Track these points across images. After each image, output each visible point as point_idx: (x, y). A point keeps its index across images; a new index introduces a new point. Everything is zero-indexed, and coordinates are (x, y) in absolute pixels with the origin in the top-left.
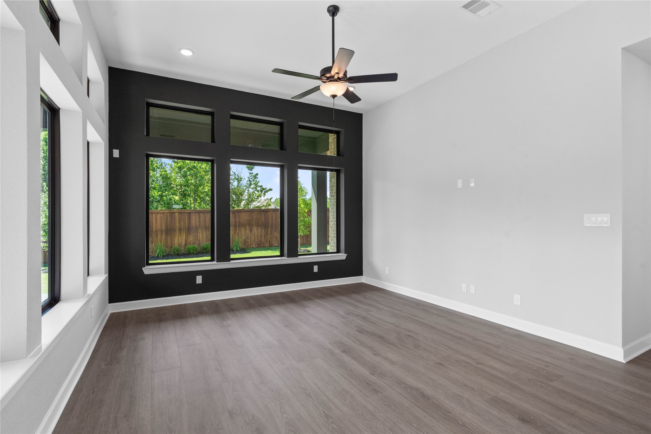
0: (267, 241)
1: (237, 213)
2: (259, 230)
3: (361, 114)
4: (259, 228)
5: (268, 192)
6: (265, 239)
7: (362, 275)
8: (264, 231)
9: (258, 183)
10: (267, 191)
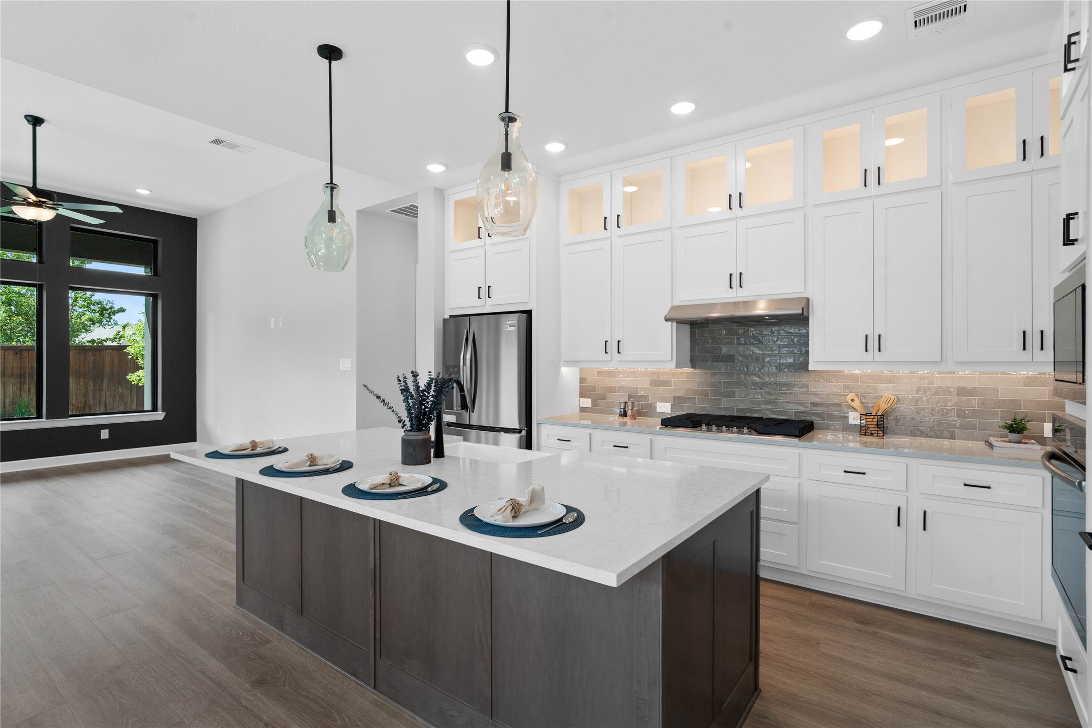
0: (100, 403)
1: (25, 353)
2: (82, 383)
3: (195, 220)
4: (82, 380)
5: (116, 315)
6: (94, 399)
7: (196, 441)
8: (92, 384)
9: (91, 297)
10: (114, 313)
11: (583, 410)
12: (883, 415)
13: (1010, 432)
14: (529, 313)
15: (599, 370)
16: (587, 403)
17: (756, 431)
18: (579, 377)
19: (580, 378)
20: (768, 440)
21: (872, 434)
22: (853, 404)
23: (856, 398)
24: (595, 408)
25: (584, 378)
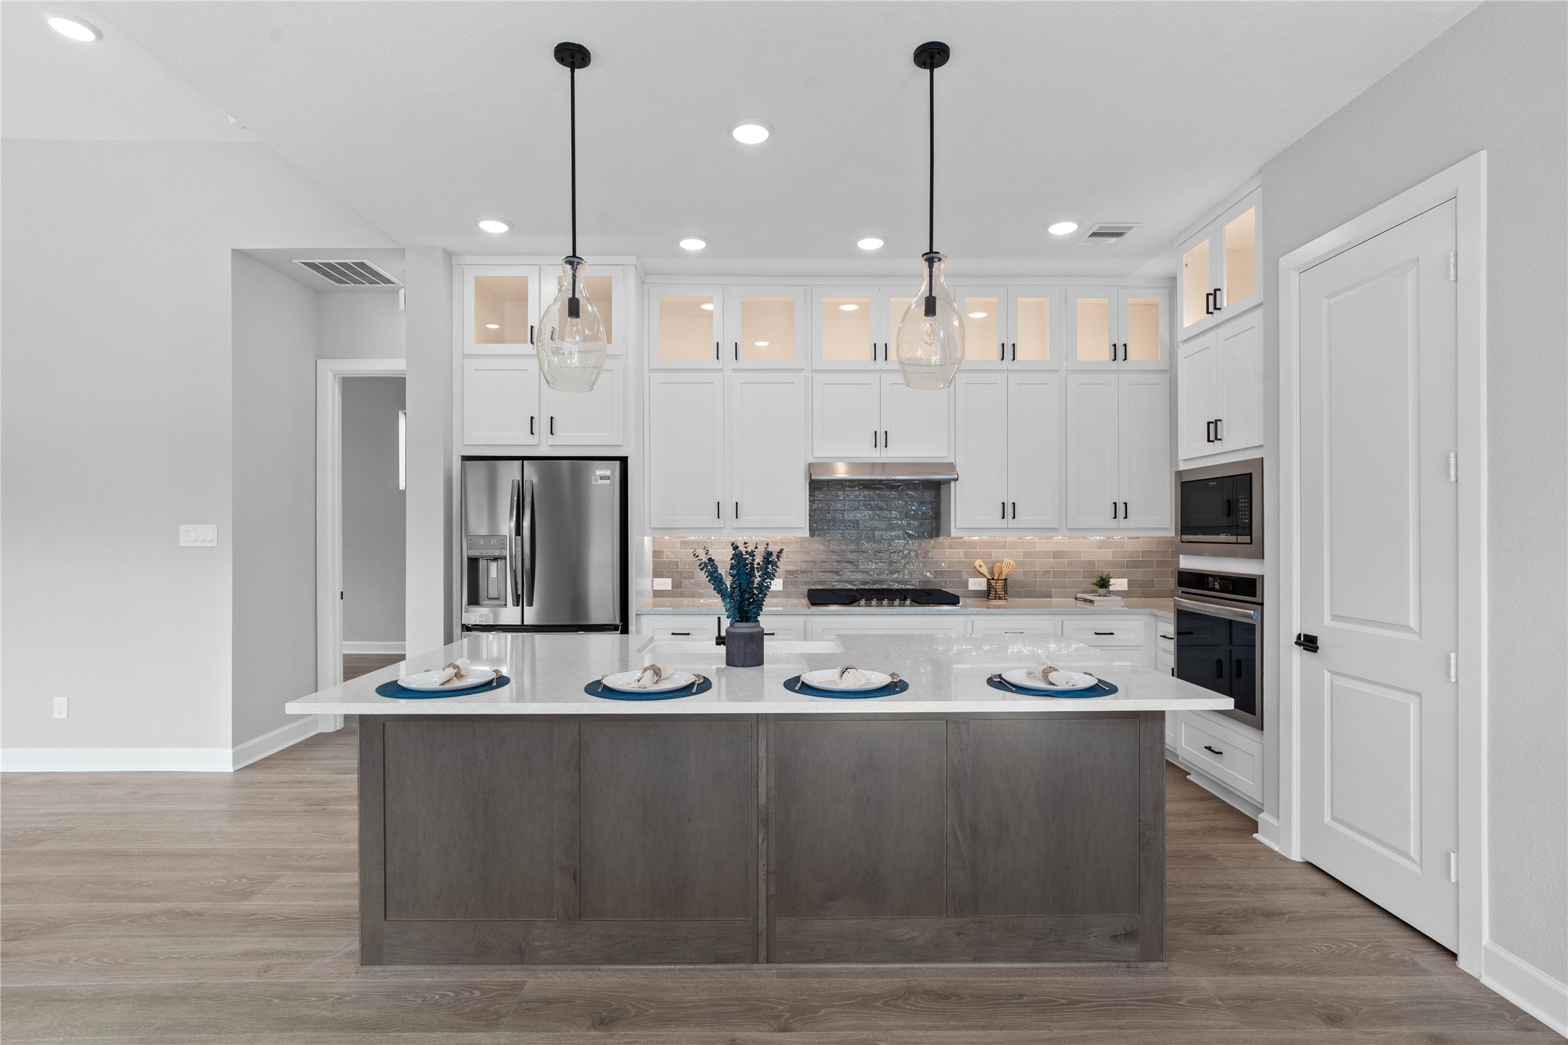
11: (657, 594)
12: (1006, 579)
13: (1100, 587)
14: (624, 461)
15: (684, 540)
16: (665, 584)
17: (917, 603)
18: (652, 550)
19: (654, 551)
20: (937, 610)
21: (1000, 598)
22: (981, 570)
23: (982, 564)
24: (678, 589)
25: (659, 551)
